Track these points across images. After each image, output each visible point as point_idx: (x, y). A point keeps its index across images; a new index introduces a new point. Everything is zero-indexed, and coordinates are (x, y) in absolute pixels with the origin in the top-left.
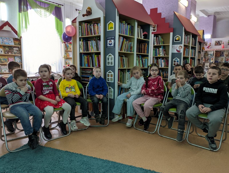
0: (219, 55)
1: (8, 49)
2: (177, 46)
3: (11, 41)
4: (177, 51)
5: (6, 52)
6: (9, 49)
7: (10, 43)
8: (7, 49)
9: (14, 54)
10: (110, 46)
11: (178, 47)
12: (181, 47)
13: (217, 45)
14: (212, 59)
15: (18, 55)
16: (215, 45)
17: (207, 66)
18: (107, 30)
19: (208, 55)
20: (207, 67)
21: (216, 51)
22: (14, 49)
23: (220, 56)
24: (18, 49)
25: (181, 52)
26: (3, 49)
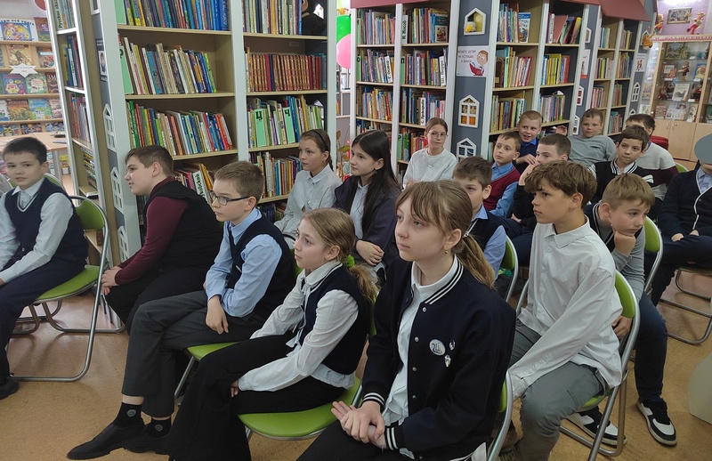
2: (474, 51)
4: (473, 69)
11: (475, 55)
12: (484, 58)
14: (703, 72)
17: (681, 95)
20: (679, 99)
25: (484, 76)
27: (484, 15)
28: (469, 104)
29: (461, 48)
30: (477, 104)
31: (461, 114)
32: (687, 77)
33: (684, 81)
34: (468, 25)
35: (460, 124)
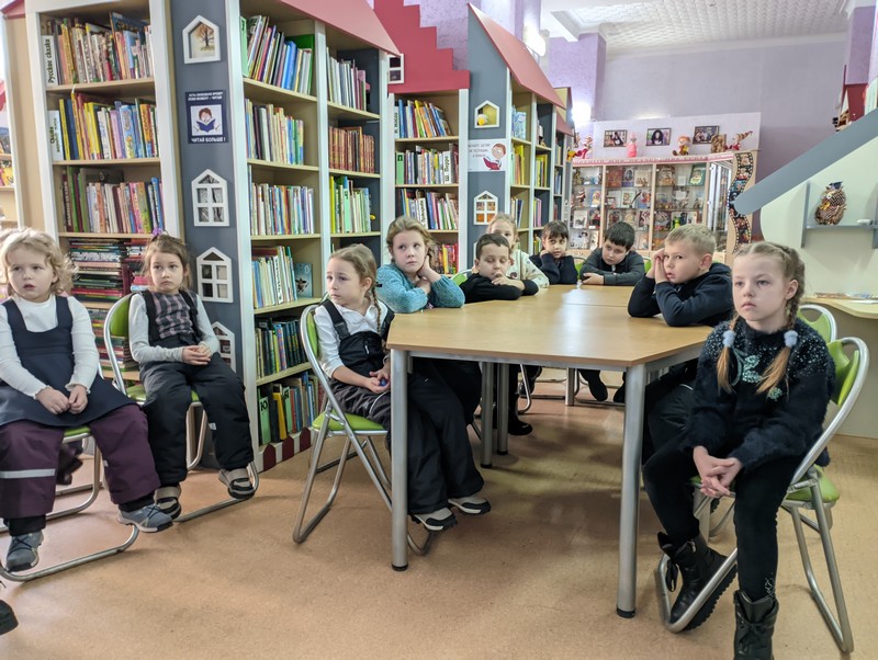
0: (620, 182)
2: (488, 145)
4: (488, 164)
10: (205, 137)
11: (490, 149)
12: (500, 150)
13: (611, 145)
16: (605, 146)
17: (581, 223)
18: (187, 60)
19: (583, 180)
20: (580, 227)
21: (608, 168)
23: (624, 185)
25: (501, 169)
27: (498, 108)
28: (486, 201)
29: (473, 142)
30: (495, 199)
31: (476, 212)
32: (585, 204)
33: (583, 208)
34: (479, 118)
35: (475, 223)
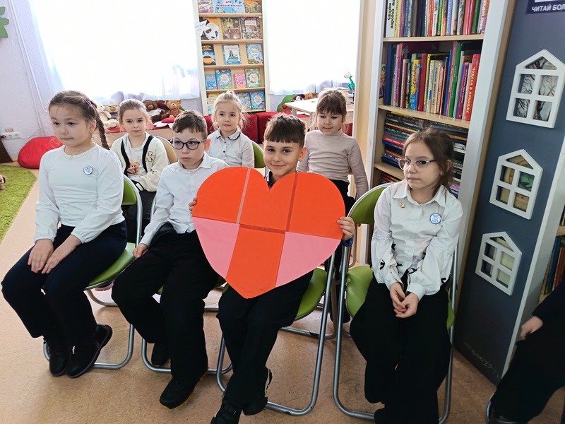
1: (232, 25)
3: (237, 3)
5: (227, 35)
6: (235, 25)
7: (235, 8)
8: (230, 25)
9: (244, 39)
15: (254, 39)
22: (247, 23)
24: (255, 24)
26: (220, 26)
